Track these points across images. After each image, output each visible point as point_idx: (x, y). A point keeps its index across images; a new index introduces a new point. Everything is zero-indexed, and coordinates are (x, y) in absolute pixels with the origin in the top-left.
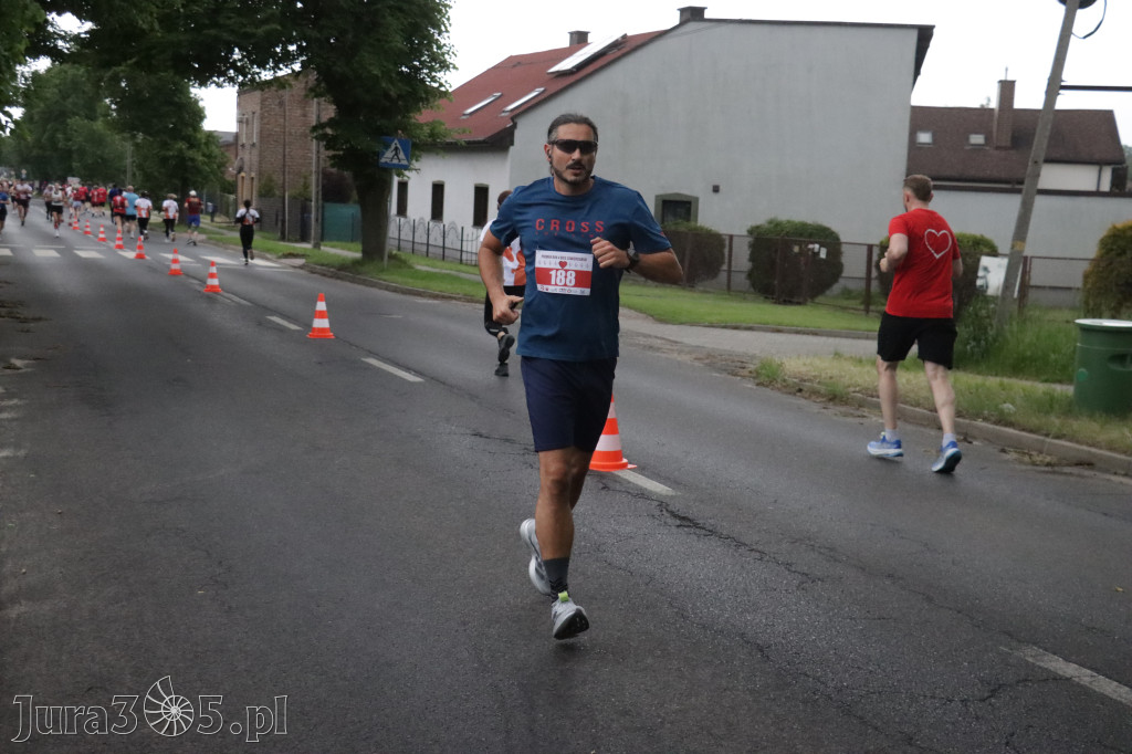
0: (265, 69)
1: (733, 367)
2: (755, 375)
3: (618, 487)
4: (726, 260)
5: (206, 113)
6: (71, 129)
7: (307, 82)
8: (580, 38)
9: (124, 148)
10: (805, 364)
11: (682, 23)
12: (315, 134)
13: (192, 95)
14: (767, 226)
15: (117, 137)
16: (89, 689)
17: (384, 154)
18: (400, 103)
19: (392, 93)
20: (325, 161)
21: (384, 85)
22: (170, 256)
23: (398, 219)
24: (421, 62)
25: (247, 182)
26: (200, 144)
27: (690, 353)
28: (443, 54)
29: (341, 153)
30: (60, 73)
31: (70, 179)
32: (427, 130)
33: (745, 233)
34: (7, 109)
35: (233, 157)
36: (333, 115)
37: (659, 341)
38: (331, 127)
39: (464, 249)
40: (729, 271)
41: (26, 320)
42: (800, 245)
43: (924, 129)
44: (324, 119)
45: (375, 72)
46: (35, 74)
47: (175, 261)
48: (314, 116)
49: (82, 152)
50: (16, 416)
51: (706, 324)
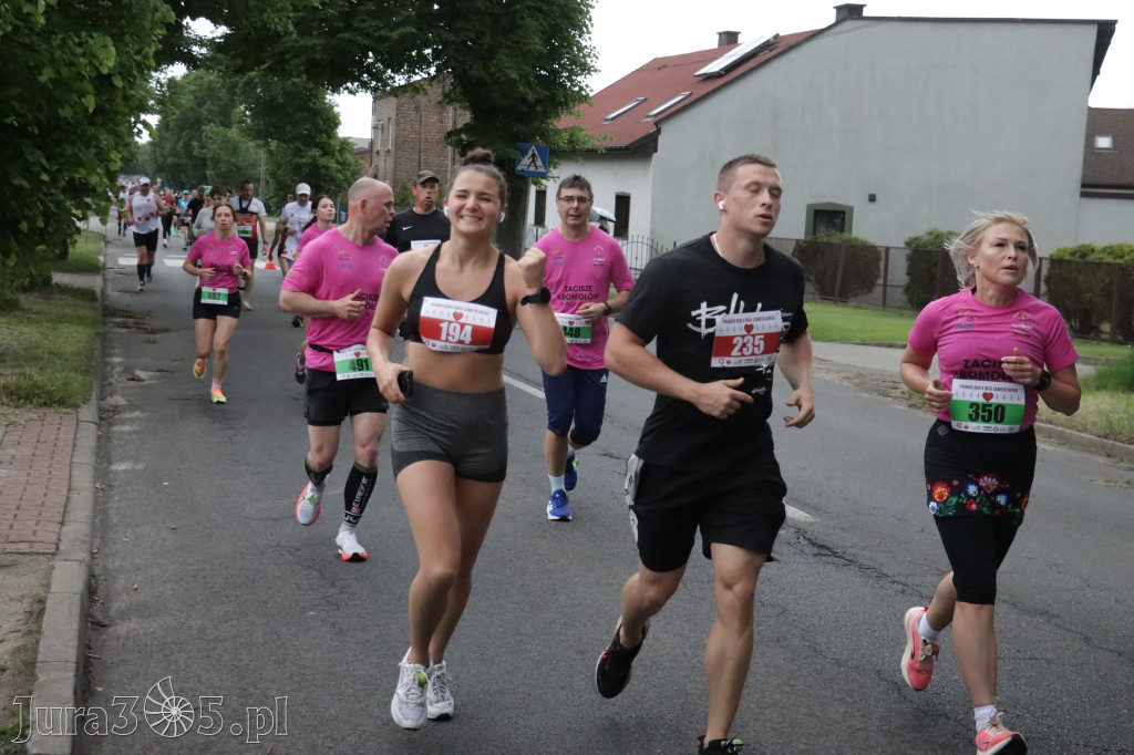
1: (884, 387)
2: (908, 396)
4: (882, 274)
5: (341, 119)
6: (206, 137)
7: (444, 87)
8: (730, 39)
9: (258, 156)
11: (838, 22)
12: (450, 140)
13: (326, 102)
14: (927, 238)
15: (252, 144)
17: (520, 161)
18: (539, 108)
19: (531, 97)
21: (521, 89)
23: (535, 229)
24: (559, 64)
26: (334, 151)
27: (839, 372)
28: (584, 57)
30: (196, 80)
32: (566, 136)
33: (903, 245)
34: (143, 117)
35: (367, 165)
36: (468, 121)
38: (467, 133)
40: (885, 285)
41: (152, 331)
43: (1103, 133)
44: (459, 126)
45: (513, 76)
46: (172, 81)
48: (451, 122)
49: (216, 160)
50: (136, 429)
51: (858, 341)
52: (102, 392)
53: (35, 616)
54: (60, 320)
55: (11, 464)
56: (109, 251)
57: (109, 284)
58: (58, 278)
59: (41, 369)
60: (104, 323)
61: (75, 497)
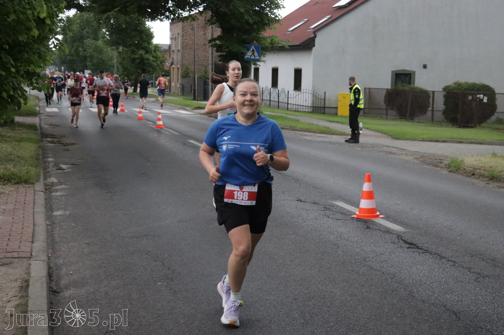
0: (184, 11)
1: (435, 162)
2: (448, 167)
3: (375, 227)
4: (431, 105)
5: (154, 35)
6: (86, 45)
7: (206, 17)
9: (113, 55)
10: (476, 160)
12: (210, 45)
13: (146, 26)
14: (453, 86)
15: (109, 49)
16: (107, 332)
17: (246, 53)
18: (255, 26)
19: (250, 21)
20: (216, 58)
21: (246, 17)
22: (138, 110)
24: (265, 4)
25: (176, 70)
26: (151, 51)
27: (411, 155)
29: (224, 53)
30: (80, 17)
31: (86, 71)
32: (269, 41)
33: (441, 90)
35: (168, 58)
36: (219, 34)
37: (395, 149)
38: (219, 40)
39: (289, 102)
40: (433, 111)
41: (67, 145)
42: (472, 95)
44: (215, 36)
45: (242, 10)
46: (68, 17)
47: (140, 112)
48: (210, 35)
49: (91, 57)
50: (64, 194)
51: (420, 139)
52: (45, 176)
53: (24, 288)
54: (20, 140)
55: (4, 213)
56: (41, 105)
57: (42, 122)
58: (17, 119)
59: (14, 165)
60: (42, 141)
61: (37, 229)
